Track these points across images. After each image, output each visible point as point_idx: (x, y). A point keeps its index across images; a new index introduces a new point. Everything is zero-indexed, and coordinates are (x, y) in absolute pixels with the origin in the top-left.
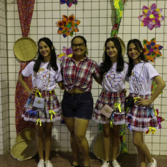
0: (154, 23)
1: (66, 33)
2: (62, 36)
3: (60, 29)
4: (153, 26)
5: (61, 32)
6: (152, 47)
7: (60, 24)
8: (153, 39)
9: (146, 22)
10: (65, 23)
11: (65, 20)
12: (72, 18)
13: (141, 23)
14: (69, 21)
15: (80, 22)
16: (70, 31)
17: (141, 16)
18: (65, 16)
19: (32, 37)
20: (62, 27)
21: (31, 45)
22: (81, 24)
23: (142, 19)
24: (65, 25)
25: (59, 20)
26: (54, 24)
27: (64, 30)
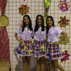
0: (65, 9)
1: (23, 13)
2: (21, 14)
3: (20, 11)
4: (65, 10)
5: (20, 13)
6: (64, 20)
7: (20, 9)
8: (65, 17)
9: (62, 8)
10: (22, 8)
11: (22, 7)
12: (26, 6)
13: (59, 9)
14: (24, 7)
15: (29, 8)
16: (25, 12)
17: (59, 5)
18: (23, 5)
19: (6, 15)
20: (21, 10)
21: (6, 19)
22: (30, 9)
23: (60, 7)
24: (22, 9)
25: (19, 7)
26: (17, 9)
27: (22, 11)
